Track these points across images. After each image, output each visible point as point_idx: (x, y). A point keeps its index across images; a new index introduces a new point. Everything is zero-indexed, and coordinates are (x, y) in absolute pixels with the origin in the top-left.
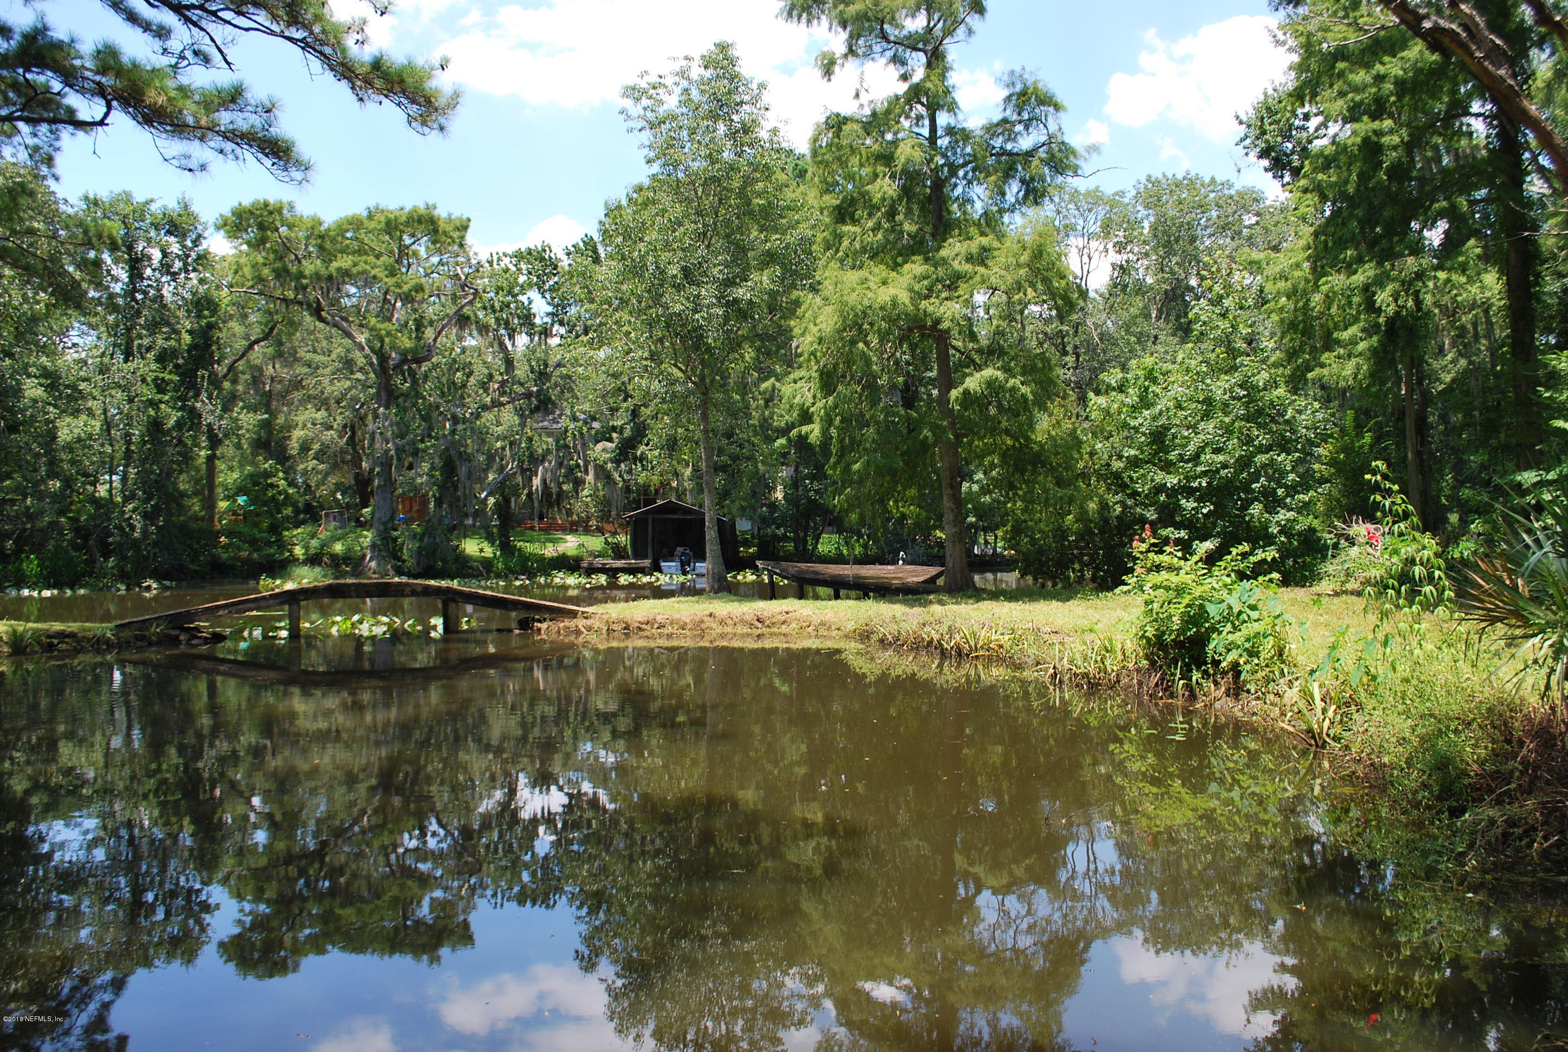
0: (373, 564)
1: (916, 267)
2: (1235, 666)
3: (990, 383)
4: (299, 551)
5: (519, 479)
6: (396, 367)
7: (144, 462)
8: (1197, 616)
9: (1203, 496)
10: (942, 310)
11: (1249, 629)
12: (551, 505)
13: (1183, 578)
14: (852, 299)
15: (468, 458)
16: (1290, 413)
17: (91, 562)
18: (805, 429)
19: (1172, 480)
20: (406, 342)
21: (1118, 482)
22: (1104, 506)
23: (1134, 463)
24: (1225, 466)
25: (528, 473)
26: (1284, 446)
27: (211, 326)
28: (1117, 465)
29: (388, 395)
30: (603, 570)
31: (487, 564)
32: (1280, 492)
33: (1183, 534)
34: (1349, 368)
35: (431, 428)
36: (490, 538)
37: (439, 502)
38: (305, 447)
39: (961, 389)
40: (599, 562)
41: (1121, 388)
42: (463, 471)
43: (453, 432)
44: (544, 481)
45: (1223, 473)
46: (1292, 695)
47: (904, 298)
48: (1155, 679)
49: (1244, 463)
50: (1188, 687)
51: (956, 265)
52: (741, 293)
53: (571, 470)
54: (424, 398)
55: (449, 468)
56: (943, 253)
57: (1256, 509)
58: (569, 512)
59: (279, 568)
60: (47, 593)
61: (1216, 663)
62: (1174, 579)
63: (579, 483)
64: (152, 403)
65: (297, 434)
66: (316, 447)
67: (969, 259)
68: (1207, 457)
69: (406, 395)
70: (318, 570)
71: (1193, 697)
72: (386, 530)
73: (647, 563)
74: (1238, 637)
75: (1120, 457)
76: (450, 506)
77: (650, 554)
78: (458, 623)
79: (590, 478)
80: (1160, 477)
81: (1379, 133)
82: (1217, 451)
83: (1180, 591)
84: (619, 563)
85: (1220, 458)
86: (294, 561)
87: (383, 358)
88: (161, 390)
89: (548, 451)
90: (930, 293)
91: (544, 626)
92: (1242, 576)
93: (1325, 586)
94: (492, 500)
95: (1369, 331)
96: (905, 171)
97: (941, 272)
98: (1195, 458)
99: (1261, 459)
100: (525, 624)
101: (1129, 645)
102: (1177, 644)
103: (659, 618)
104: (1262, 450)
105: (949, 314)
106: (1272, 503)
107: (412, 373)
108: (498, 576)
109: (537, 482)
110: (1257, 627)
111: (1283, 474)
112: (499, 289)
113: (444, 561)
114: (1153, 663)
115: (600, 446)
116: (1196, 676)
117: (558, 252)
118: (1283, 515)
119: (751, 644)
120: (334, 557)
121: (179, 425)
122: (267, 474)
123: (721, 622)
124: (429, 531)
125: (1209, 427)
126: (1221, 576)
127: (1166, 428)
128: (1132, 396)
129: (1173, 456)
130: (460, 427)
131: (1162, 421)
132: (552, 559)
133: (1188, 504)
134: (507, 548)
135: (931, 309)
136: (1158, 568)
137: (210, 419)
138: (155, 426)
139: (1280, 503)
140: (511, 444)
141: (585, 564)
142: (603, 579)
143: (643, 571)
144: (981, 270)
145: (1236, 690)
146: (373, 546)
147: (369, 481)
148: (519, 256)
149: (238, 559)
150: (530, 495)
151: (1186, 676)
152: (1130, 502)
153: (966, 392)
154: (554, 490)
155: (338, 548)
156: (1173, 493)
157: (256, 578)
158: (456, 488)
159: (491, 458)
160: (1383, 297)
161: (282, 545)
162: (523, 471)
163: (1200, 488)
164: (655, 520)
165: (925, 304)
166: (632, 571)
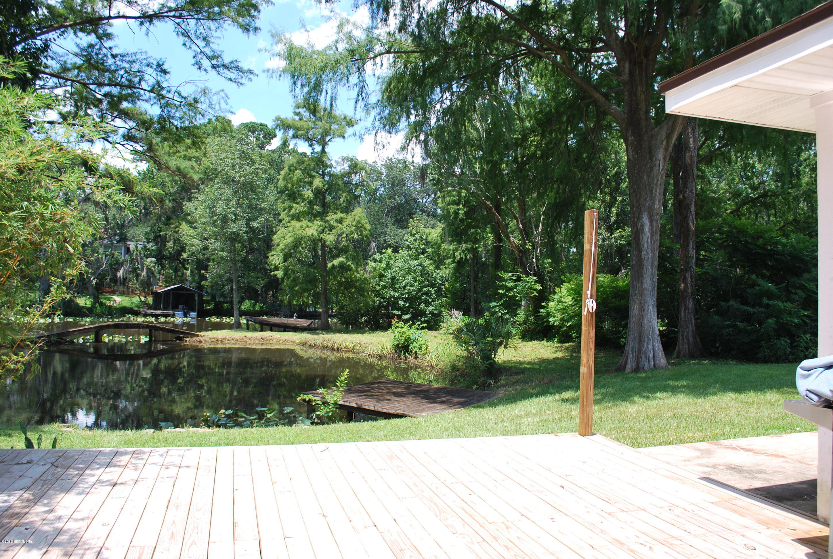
1: (318, 223)
2: (416, 352)
3: (341, 263)
5: (109, 271)
8: (408, 339)
9: (406, 300)
10: (327, 238)
11: (419, 343)
13: (404, 330)
14: (298, 232)
16: (434, 275)
18: (276, 272)
19: (396, 295)
21: (378, 294)
23: (384, 287)
24: (413, 291)
26: (432, 286)
28: (378, 288)
30: (152, 315)
31: (90, 310)
32: (430, 300)
33: (399, 313)
34: (447, 271)
39: (332, 264)
40: (150, 311)
41: (380, 261)
44: (123, 274)
45: (413, 293)
46: (428, 358)
47: (315, 233)
48: (396, 355)
49: (420, 290)
50: (405, 357)
51: (332, 223)
52: (255, 224)
53: (135, 270)
56: (328, 218)
57: (422, 306)
61: (411, 351)
62: (402, 330)
63: (138, 275)
67: (337, 221)
68: (408, 287)
71: (406, 359)
73: (171, 312)
74: (417, 345)
75: (379, 285)
77: (171, 308)
79: (144, 274)
80: (392, 293)
81: (458, 210)
82: (411, 286)
83: (403, 333)
84: (159, 312)
85: (412, 288)
89: (125, 261)
90: (323, 231)
91: (188, 339)
92: (418, 329)
93: (442, 331)
94: (94, 281)
95: (454, 262)
96: (316, 189)
97: (327, 225)
98: (404, 288)
99: (425, 289)
100: (179, 338)
101: (389, 347)
102: (402, 347)
103: (227, 337)
104: (425, 286)
105: (329, 240)
106: (427, 304)
108: (97, 316)
109: (120, 274)
110: (421, 343)
111: (432, 294)
114: (396, 351)
115: (149, 260)
116: (407, 354)
118: (431, 308)
119: (259, 347)
125: (409, 278)
126: (413, 330)
127: (395, 277)
128: (384, 265)
129: (397, 286)
131: (394, 274)
133: (401, 303)
135: (323, 237)
136: (398, 327)
139: (430, 304)
140: (106, 256)
141: (143, 312)
144: (340, 225)
145: (416, 358)
151: (404, 354)
152: (382, 300)
153: (333, 265)
156: (396, 299)
160: (457, 254)
163: (405, 298)
164: (173, 293)
165: (321, 235)
166: (166, 316)
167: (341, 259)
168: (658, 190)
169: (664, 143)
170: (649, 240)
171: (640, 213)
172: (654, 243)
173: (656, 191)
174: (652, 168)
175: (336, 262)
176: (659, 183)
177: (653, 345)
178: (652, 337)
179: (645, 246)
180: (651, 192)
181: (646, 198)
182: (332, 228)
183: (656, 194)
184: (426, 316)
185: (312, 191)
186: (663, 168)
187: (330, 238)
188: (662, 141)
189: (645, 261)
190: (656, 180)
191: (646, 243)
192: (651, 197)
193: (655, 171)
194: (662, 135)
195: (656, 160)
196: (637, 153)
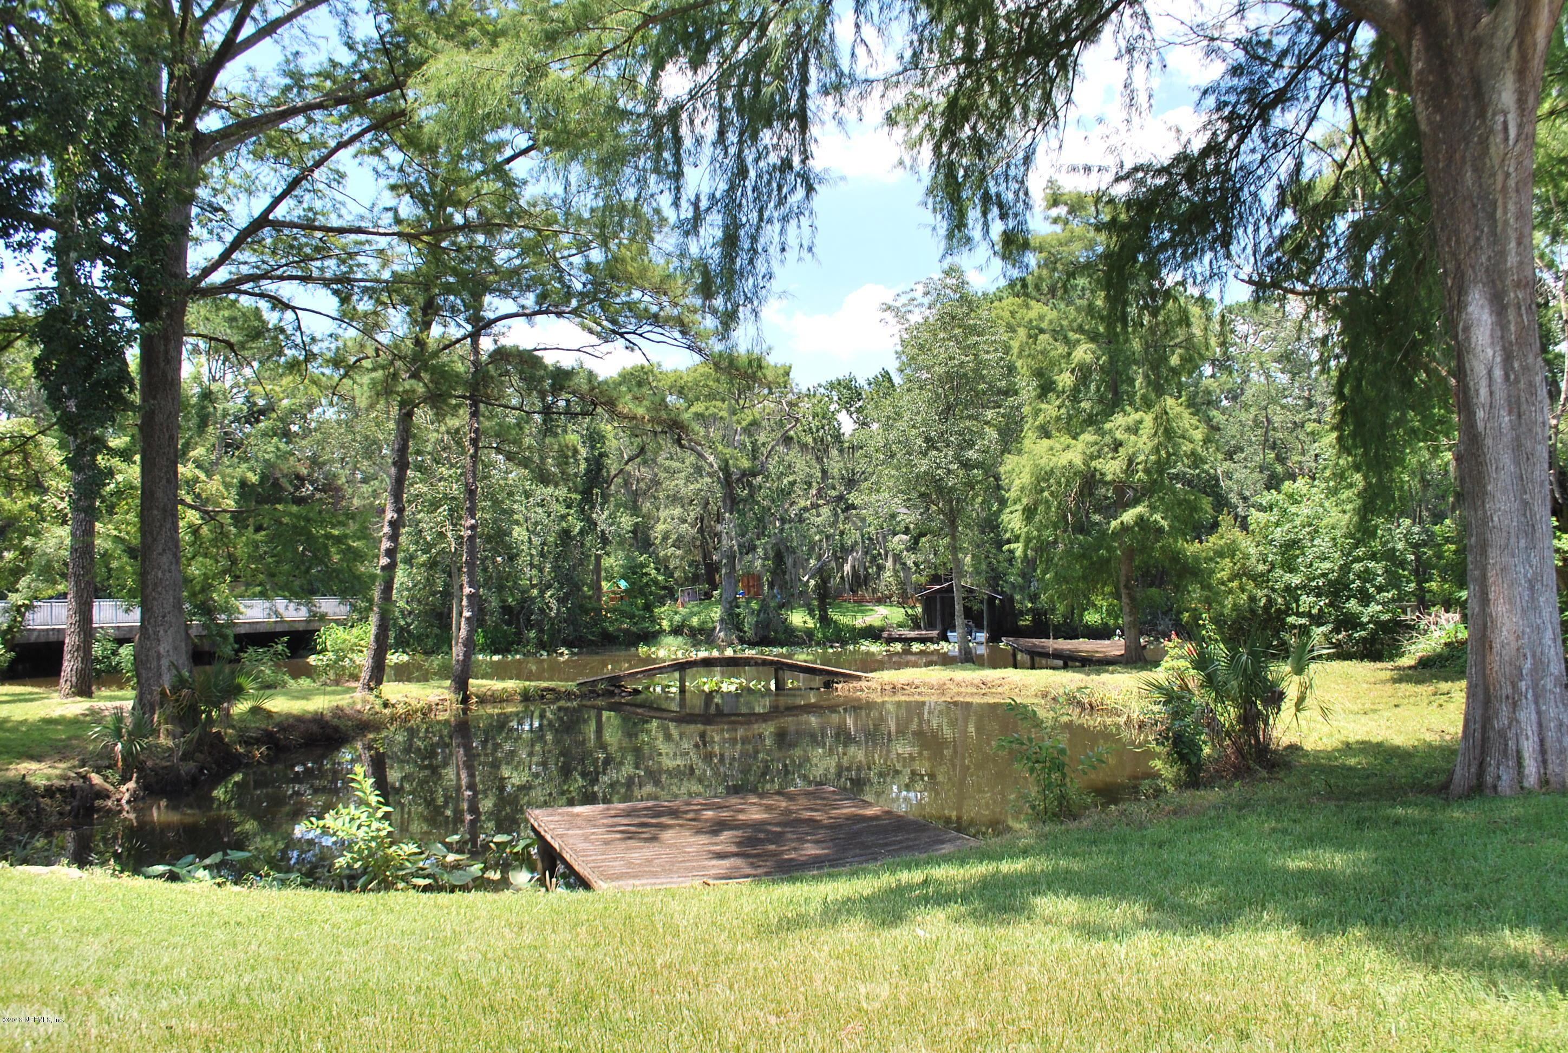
0: (722, 634)
1: (1088, 437)
3: (1139, 518)
4: (665, 624)
5: (833, 564)
6: (738, 480)
7: (556, 559)
10: (1107, 466)
12: (859, 586)
14: (1043, 462)
15: (793, 551)
17: (519, 633)
19: (1295, 581)
20: (745, 464)
22: (1252, 599)
24: (1333, 571)
25: (840, 561)
27: (601, 455)
29: (732, 502)
30: (900, 639)
31: (810, 633)
32: (1372, 591)
35: (765, 528)
36: (811, 613)
37: (771, 586)
38: (665, 537)
39: (1119, 521)
40: (896, 633)
42: (789, 561)
43: (782, 530)
44: (853, 567)
45: (1332, 576)
47: (1079, 459)
49: (1345, 569)
51: (1118, 434)
53: (874, 559)
54: (758, 503)
55: (779, 558)
56: (1109, 426)
57: (1354, 604)
58: (875, 591)
59: (651, 637)
60: (496, 658)
63: (881, 568)
64: (563, 517)
65: (660, 527)
66: (674, 537)
67: (1128, 429)
69: (745, 501)
70: (680, 638)
72: (731, 608)
73: (934, 633)
76: (781, 588)
77: (939, 626)
78: (785, 683)
79: (889, 564)
82: (1327, 560)
84: (913, 634)
85: (1330, 565)
86: (661, 631)
87: (728, 474)
88: (569, 507)
89: (856, 543)
90: (1098, 454)
91: (840, 686)
94: (812, 582)
97: (1108, 439)
99: (1357, 566)
100: (828, 685)
104: (1358, 560)
105: (1112, 470)
106: (1366, 599)
107: (750, 485)
108: (818, 644)
109: (847, 568)
111: (1375, 576)
112: (815, 415)
113: (776, 632)
115: (897, 538)
117: (862, 382)
118: (1374, 608)
119: (977, 700)
120: (691, 628)
121: (582, 532)
122: (643, 566)
123: (958, 685)
124: (764, 608)
130: (787, 526)
132: (861, 629)
134: (824, 620)
135: (1099, 467)
137: (604, 526)
138: (565, 534)
139: (1371, 599)
140: (827, 537)
141: (885, 634)
142: (898, 647)
143: (931, 640)
144: (1133, 437)
146: (722, 621)
147: (717, 570)
148: (832, 386)
149: (620, 630)
150: (842, 578)
153: (1122, 523)
154: (862, 572)
155: (695, 621)
157: (636, 645)
158: (784, 573)
159: (811, 549)
161: (653, 620)
162: (837, 559)
163: (1317, 587)
164: (942, 598)
165: (1093, 464)
166: (923, 640)
167: (1140, 509)
168: (1511, 207)
169: (1514, 52)
170: (1498, 373)
171: (1462, 291)
172: (1517, 381)
173: (1505, 212)
174: (1484, 143)
175: (1129, 516)
176: (1512, 183)
177: (1539, 713)
178: (1535, 686)
179: (1483, 392)
180: (1492, 217)
181: (1478, 239)
182: (1117, 445)
183: (1506, 222)
184: (1363, 626)
185: (1072, 372)
186: (1519, 135)
187: (1112, 468)
188: (1508, 50)
189: (1489, 442)
190: (1500, 178)
191: (1484, 383)
192: (1493, 233)
193: (1493, 150)
194: (1506, 30)
195: (1494, 115)
196: (1438, 108)
